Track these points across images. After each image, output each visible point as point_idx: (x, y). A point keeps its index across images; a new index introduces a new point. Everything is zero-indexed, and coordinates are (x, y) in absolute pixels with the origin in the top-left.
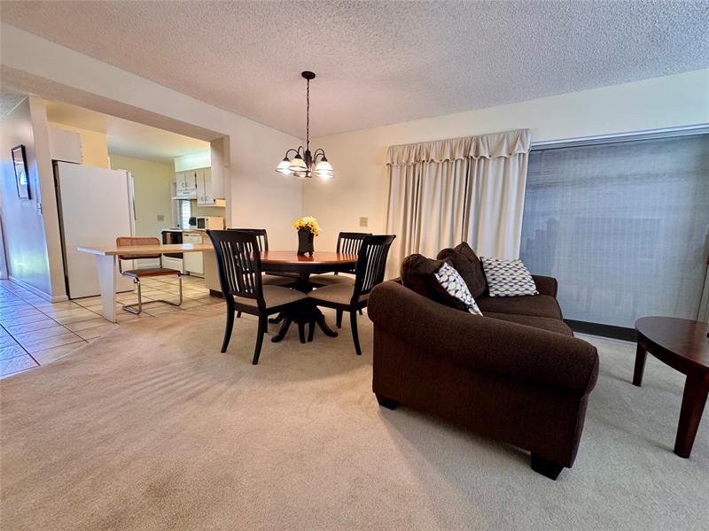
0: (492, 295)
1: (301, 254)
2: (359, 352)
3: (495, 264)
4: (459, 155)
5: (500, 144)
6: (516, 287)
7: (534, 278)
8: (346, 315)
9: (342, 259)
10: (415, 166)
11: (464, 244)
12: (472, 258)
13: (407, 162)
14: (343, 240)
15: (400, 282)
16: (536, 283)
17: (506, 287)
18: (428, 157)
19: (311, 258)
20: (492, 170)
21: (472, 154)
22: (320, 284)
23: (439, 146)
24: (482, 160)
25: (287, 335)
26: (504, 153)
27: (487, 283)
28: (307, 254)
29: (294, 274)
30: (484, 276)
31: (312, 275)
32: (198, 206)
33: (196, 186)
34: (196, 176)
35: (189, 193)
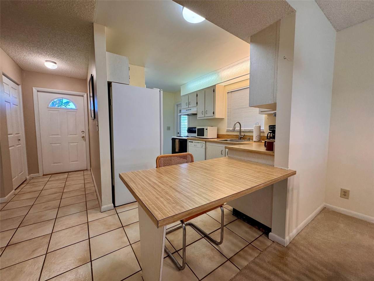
32: (198, 118)
33: (197, 104)
34: (197, 96)
35: (191, 110)
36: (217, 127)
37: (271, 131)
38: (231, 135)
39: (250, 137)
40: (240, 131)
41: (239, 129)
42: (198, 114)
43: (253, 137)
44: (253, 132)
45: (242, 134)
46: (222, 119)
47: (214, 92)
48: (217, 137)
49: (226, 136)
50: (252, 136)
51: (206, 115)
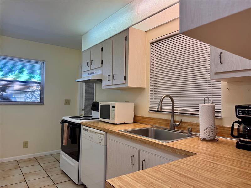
32: (103, 88)
33: (102, 63)
34: (102, 50)
35: (93, 73)
36: (133, 104)
37: (240, 120)
38: (156, 119)
39: (193, 125)
40: (173, 113)
41: (171, 108)
42: (103, 80)
43: (198, 126)
44: (198, 117)
45: (177, 118)
46: (142, 89)
47: (126, 40)
48: (133, 121)
49: (150, 120)
50: (196, 124)
51: (114, 82)
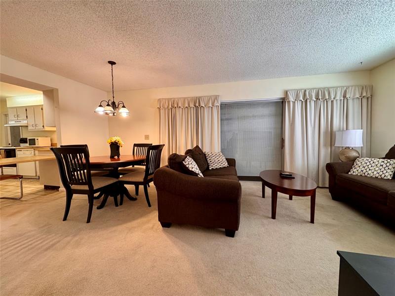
0: (210, 169)
1: (112, 157)
2: (150, 206)
3: (211, 154)
4: (192, 105)
5: (209, 101)
6: (220, 164)
7: (227, 159)
8: (141, 187)
9: (136, 158)
10: (171, 109)
11: (197, 146)
12: (201, 153)
13: (168, 107)
14: (136, 148)
15: (168, 167)
16: (227, 162)
17: (216, 164)
18: (177, 105)
19: (119, 159)
20: (206, 112)
21: (197, 105)
22: (124, 173)
23: (182, 100)
24: (202, 108)
25: (106, 204)
26: (211, 105)
27: (208, 164)
28: (116, 157)
29: (110, 168)
30: (207, 161)
31: (119, 168)
32: (28, 130)
33: (27, 117)
34: (26, 110)
35: (20, 122)
36: (50, 138)
42: (29, 125)
47: (42, 110)
48: (50, 146)
51: (37, 128)
